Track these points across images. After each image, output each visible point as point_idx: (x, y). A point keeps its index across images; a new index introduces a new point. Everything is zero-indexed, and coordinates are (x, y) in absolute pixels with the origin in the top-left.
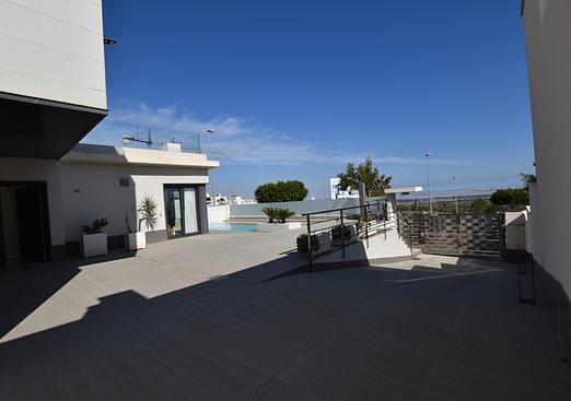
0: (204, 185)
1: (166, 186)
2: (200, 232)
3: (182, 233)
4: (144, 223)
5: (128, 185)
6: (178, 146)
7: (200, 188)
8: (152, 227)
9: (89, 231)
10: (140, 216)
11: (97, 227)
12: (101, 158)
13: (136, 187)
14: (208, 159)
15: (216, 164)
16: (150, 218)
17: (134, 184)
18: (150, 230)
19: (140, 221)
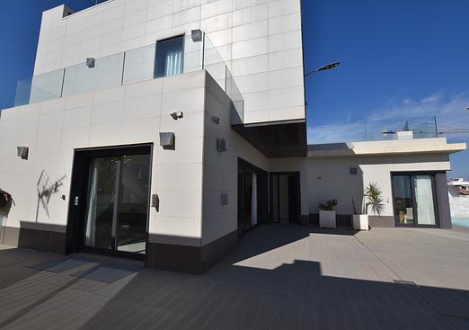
0: (444, 172)
1: (393, 174)
2: (438, 225)
3: (414, 223)
4: (370, 207)
5: (356, 173)
6: (410, 133)
7: (437, 175)
8: (378, 212)
9: (323, 207)
10: (366, 200)
11: (330, 206)
12: (335, 153)
13: (364, 175)
14: (449, 142)
15: (463, 146)
16: (377, 204)
17: (362, 173)
18: (377, 214)
19: (367, 205)
